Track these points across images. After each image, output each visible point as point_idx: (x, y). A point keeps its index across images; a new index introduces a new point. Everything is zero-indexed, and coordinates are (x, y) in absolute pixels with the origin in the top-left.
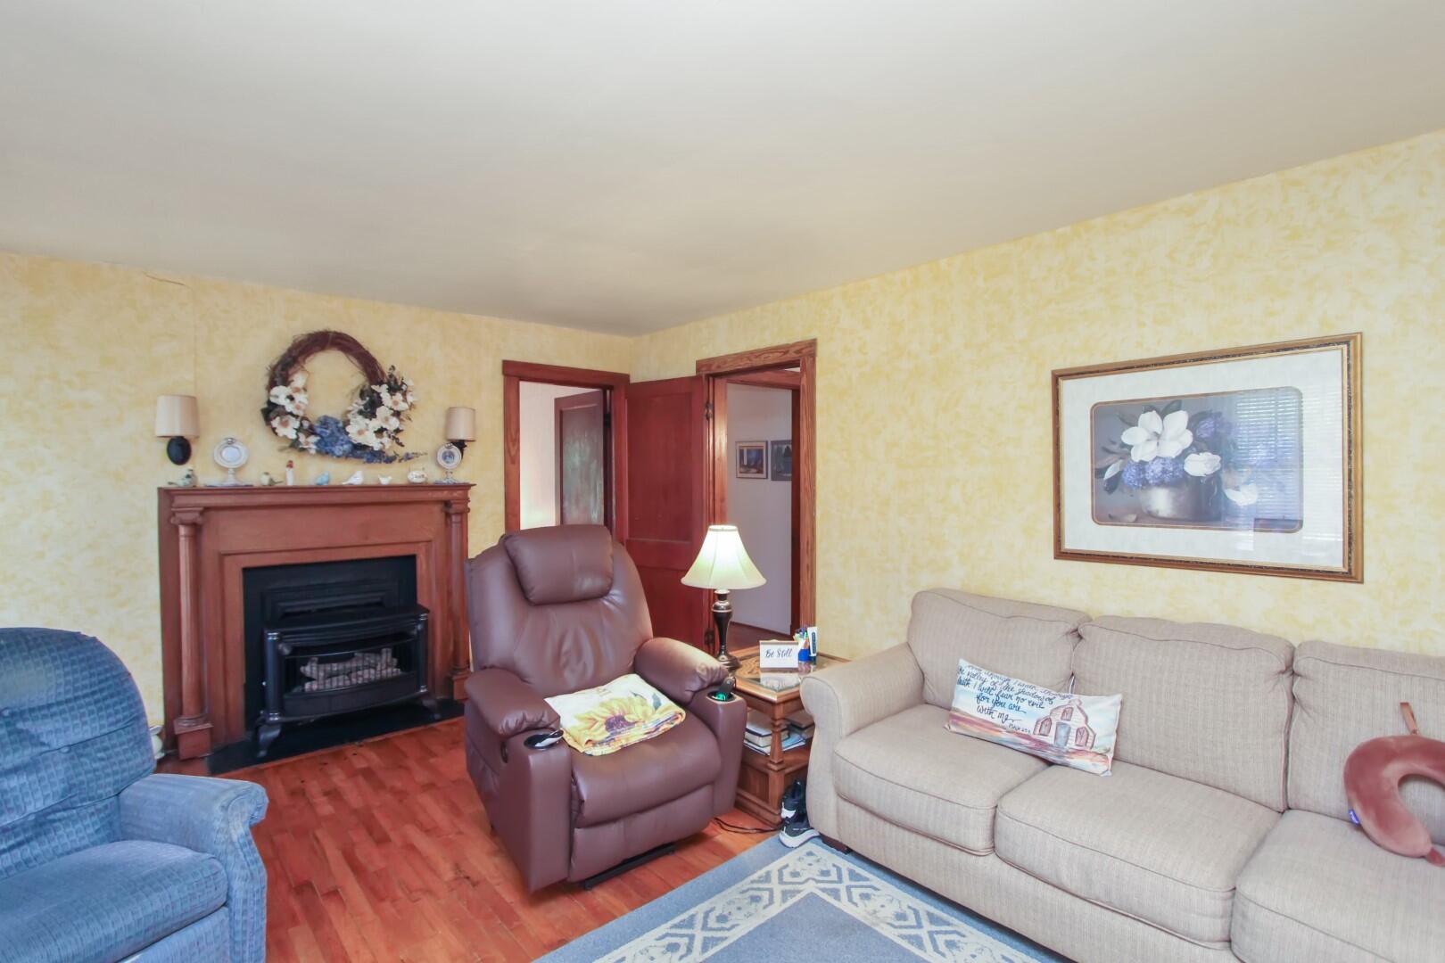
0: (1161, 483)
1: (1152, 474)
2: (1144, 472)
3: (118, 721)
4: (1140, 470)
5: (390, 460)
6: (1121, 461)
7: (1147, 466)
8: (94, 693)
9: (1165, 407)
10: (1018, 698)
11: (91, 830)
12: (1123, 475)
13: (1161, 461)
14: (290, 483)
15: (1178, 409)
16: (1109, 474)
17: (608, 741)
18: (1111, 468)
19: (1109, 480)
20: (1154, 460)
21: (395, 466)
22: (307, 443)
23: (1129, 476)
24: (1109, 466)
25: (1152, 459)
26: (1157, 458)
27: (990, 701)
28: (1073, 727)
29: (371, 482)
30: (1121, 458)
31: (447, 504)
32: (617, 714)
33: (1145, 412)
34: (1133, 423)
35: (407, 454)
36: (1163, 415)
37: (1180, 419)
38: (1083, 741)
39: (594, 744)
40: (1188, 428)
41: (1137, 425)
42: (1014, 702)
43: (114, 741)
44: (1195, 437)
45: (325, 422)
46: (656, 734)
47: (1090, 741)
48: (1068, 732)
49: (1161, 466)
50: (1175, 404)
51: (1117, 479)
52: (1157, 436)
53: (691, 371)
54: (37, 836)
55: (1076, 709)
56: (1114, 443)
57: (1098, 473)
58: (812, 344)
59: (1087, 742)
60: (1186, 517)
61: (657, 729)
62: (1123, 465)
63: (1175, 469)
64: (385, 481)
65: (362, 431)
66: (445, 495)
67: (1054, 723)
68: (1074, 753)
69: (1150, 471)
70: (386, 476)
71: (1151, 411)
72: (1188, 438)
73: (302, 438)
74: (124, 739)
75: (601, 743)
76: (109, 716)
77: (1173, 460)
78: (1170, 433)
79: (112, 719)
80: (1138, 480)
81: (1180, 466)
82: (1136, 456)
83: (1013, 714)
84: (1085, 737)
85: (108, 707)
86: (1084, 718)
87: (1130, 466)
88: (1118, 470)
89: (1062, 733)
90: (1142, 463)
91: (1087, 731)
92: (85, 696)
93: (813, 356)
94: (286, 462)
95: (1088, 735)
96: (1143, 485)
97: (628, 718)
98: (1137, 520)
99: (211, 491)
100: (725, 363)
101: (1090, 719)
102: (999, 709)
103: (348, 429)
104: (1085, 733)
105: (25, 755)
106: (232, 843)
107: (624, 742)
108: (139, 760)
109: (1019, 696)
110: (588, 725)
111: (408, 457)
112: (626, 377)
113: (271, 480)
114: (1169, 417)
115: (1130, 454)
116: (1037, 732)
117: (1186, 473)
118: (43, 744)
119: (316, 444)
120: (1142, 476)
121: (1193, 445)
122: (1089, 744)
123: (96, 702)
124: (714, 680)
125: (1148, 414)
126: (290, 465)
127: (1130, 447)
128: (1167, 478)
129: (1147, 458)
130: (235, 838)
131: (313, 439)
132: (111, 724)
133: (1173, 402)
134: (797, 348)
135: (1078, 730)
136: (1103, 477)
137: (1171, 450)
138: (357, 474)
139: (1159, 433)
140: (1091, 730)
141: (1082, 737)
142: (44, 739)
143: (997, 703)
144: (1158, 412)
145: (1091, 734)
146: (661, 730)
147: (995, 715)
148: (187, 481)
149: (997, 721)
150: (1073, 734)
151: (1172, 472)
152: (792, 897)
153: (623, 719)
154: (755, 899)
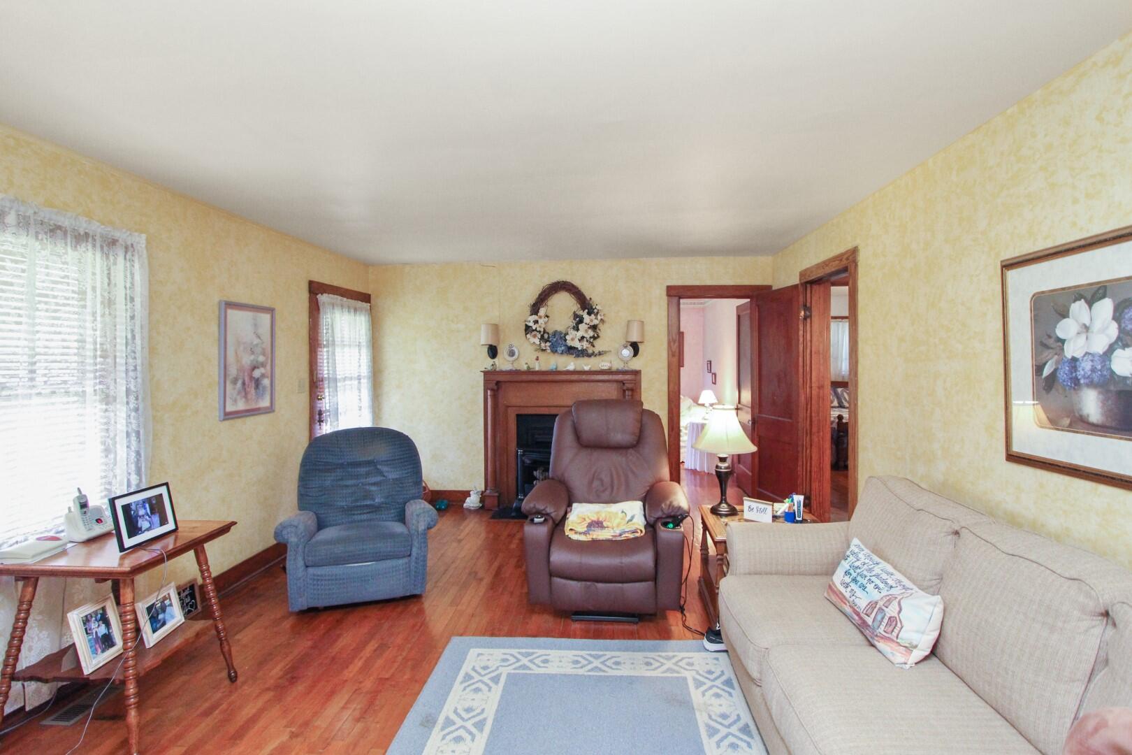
0: (1091, 384)
1: (1082, 373)
2: (1076, 371)
3: (408, 473)
4: (1073, 367)
5: (589, 356)
6: (1056, 357)
7: (1078, 363)
8: (401, 459)
9: (1093, 294)
10: (870, 580)
11: (393, 515)
12: (1058, 374)
13: (1090, 357)
14: (537, 369)
15: (1104, 297)
16: (1047, 371)
17: (585, 533)
18: (1048, 364)
19: (1047, 378)
20: (1084, 356)
21: (593, 359)
22: (546, 346)
23: (1063, 375)
24: (1045, 364)
25: (1082, 355)
26: (1087, 354)
27: (852, 577)
28: (887, 614)
29: (579, 369)
30: (1056, 354)
31: (622, 382)
32: (600, 520)
33: (1074, 301)
34: (1064, 314)
35: (599, 352)
36: (1090, 304)
37: (1105, 307)
38: (891, 629)
39: (576, 533)
40: (1114, 318)
41: (1068, 317)
42: (865, 582)
43: (406, 481)
44: (1121, 330)
45: (555, 333)
46: (619, 539)
47: (896, 631)
48: (883, 618)
49: (1090, 363)
50: (1101, 291)
51: (1053, 375)
52: (1086, 328)
53: (794, 280)
54: (376, 511)
55: (897, 600)
56: (1050, 337)
57: (1039, 369)
58: (854, 252)
59: (893, 631)
60: (1114, 424)
61: (620, 535)
62: (1057, 362)
63: (1102, 367)
64: (587, 368)
65: (573, 339)
66: (620, 377)
67: (878, 606)
68: (882, 638)
69: (1080, 369)
70: (586, 364)
71: (1080, 300)
72: (1113, 331)
73: (543, 345)
74: (410, 481)
75: (580, 533)
76: (405, 470)
77: (1100, 356)
78: (1097, 325)
79: (406, 471)
80: (1071, 379)
81: (1108, 363)
82: (1071, 351)
83: (859, 592)
84: (892, 627)
85: (405, 466)
86: (898, 609)
87: (1064, 363)
88: (1054, 367)
89: (879, 618)
90: (1074, 360)
91: (897, 622)
92: (398, 459)
93: (855, 263)
94: (535, 357)
95: (896, 625)
96: (1075, 385)
97: (605, 524)
98: (1070, 425)
99: (501, 372)
100: (812, 272)
101: (902, 613)
102: (853, 586)
103: (567, 337)
104: (894, 623)
105: (379, 479)
106: (418, 532)
107: (594, 537)
108: (414, 491)
109: (871, 578)
110: (579, 521)
111: (600, 354)
112: (770, 287)
113: (528, 367)
114: (1097, 305)
115: (1063, 349)
116: (865, 612)
117: (1112, 373)
118: (384, 476)
119: (549, 346)
120: (1074, 375)
121: (1119, 338)
122: (894, 634)
123: (402, 462)
124: (672, 514)
125: (1078, 303)
126: (537, 359)
127: (1063, 341)
128: (1096, 377)
129: (1078, 355)
130: (420, 530)
131: (548, 344)
132: (406, 473)
133: (1099, 289)
134: (845, 257)
135: (890, 618)
136: (1042, 374)
137: (1099, 344)
138: (570, 364)
139: (1088, 325)
140: (900, 620)
141: (890, 625)
142: (386, 474)
143: (855, 580)
144: (1086, 301)
145: (899, 625)
146: (623, 538)
147: (849, 589)
148: (492, 367)
149: (847, 595)
150: (886, 621)
151: (1100, 370)
152: (671, 673)
153: (602, 523)
154: (648, 664)
